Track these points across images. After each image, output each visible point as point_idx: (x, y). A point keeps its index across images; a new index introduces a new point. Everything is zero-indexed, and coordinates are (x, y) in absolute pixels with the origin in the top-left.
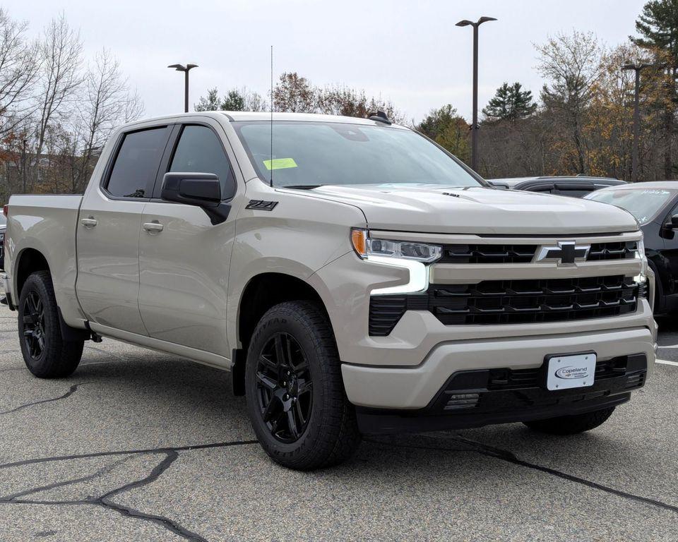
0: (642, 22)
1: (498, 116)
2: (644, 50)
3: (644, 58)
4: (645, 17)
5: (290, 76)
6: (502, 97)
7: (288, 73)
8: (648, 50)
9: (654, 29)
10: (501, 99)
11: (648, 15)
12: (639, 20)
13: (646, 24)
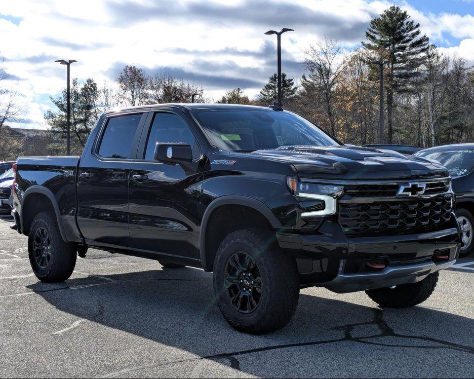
0: (370, 32)
1: (271, 96)
2: (372, 51)
3: (373, 56)
4: (372, 29)
5: (131, 68)
6: (273, 83)
7: (129, 66)
8: (374, 51)
9: (378, 37)
10: (273, 84)
11: (373, 28)
12: (368, 31)
13: (372, 34)
